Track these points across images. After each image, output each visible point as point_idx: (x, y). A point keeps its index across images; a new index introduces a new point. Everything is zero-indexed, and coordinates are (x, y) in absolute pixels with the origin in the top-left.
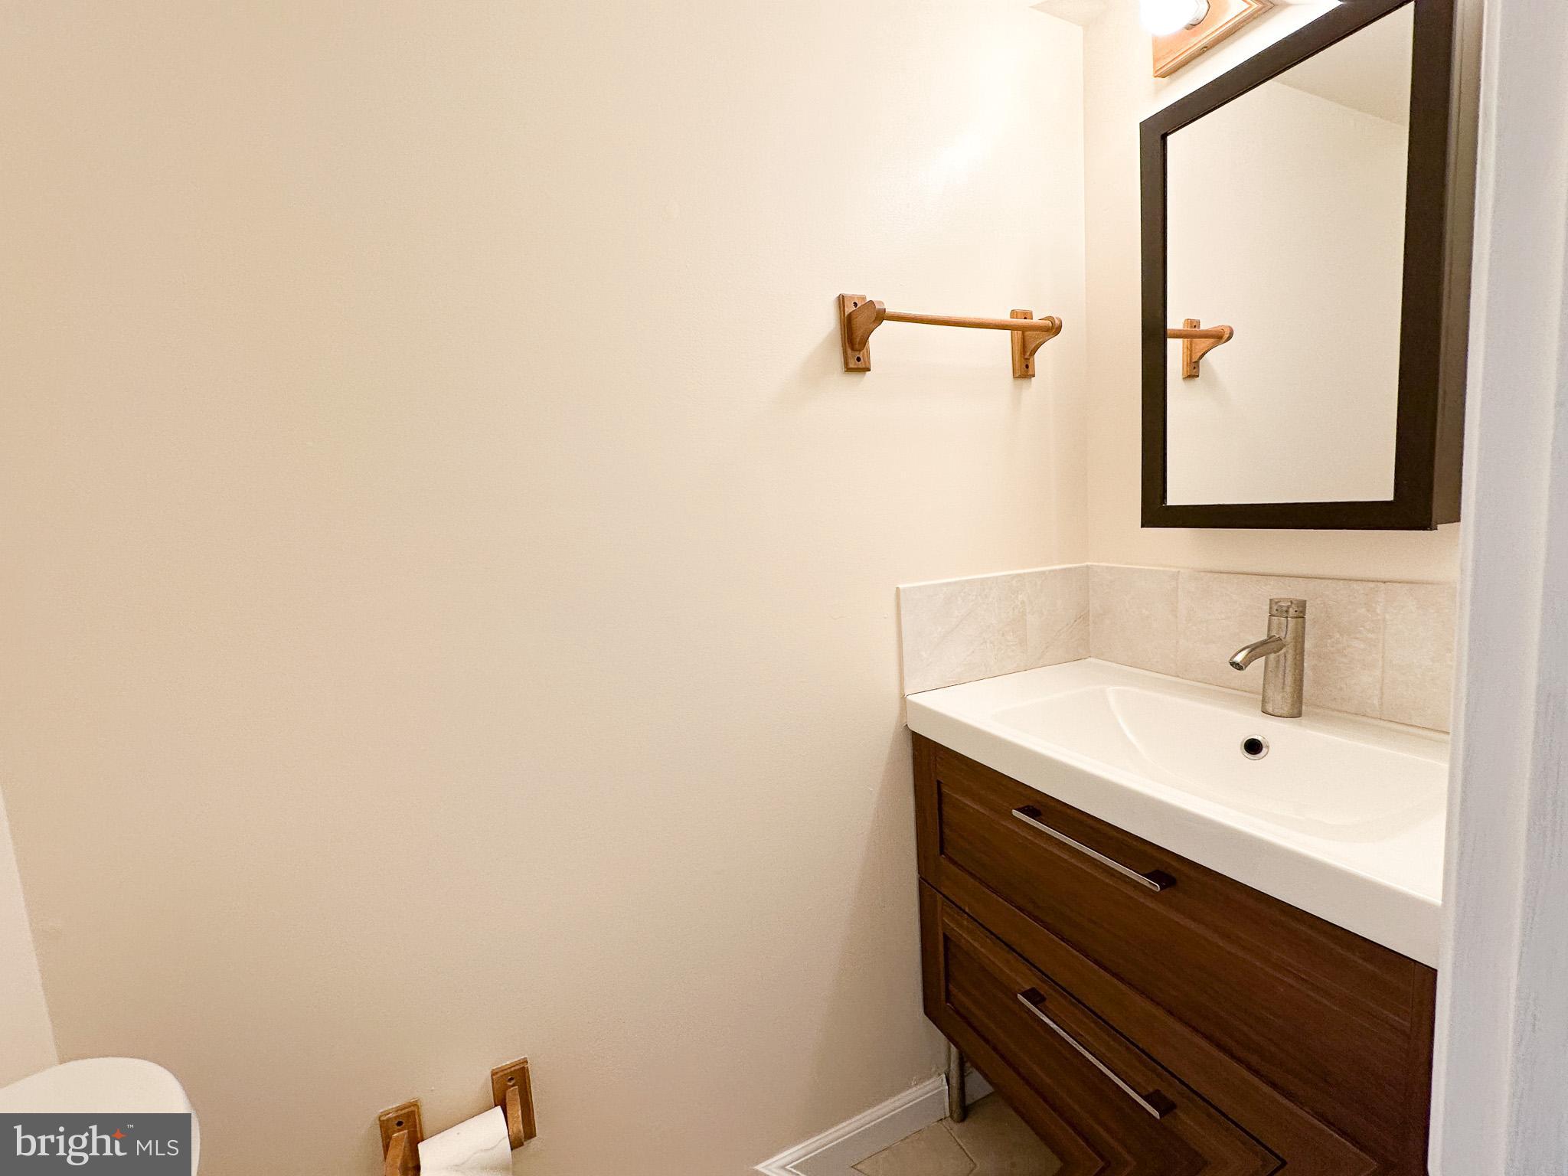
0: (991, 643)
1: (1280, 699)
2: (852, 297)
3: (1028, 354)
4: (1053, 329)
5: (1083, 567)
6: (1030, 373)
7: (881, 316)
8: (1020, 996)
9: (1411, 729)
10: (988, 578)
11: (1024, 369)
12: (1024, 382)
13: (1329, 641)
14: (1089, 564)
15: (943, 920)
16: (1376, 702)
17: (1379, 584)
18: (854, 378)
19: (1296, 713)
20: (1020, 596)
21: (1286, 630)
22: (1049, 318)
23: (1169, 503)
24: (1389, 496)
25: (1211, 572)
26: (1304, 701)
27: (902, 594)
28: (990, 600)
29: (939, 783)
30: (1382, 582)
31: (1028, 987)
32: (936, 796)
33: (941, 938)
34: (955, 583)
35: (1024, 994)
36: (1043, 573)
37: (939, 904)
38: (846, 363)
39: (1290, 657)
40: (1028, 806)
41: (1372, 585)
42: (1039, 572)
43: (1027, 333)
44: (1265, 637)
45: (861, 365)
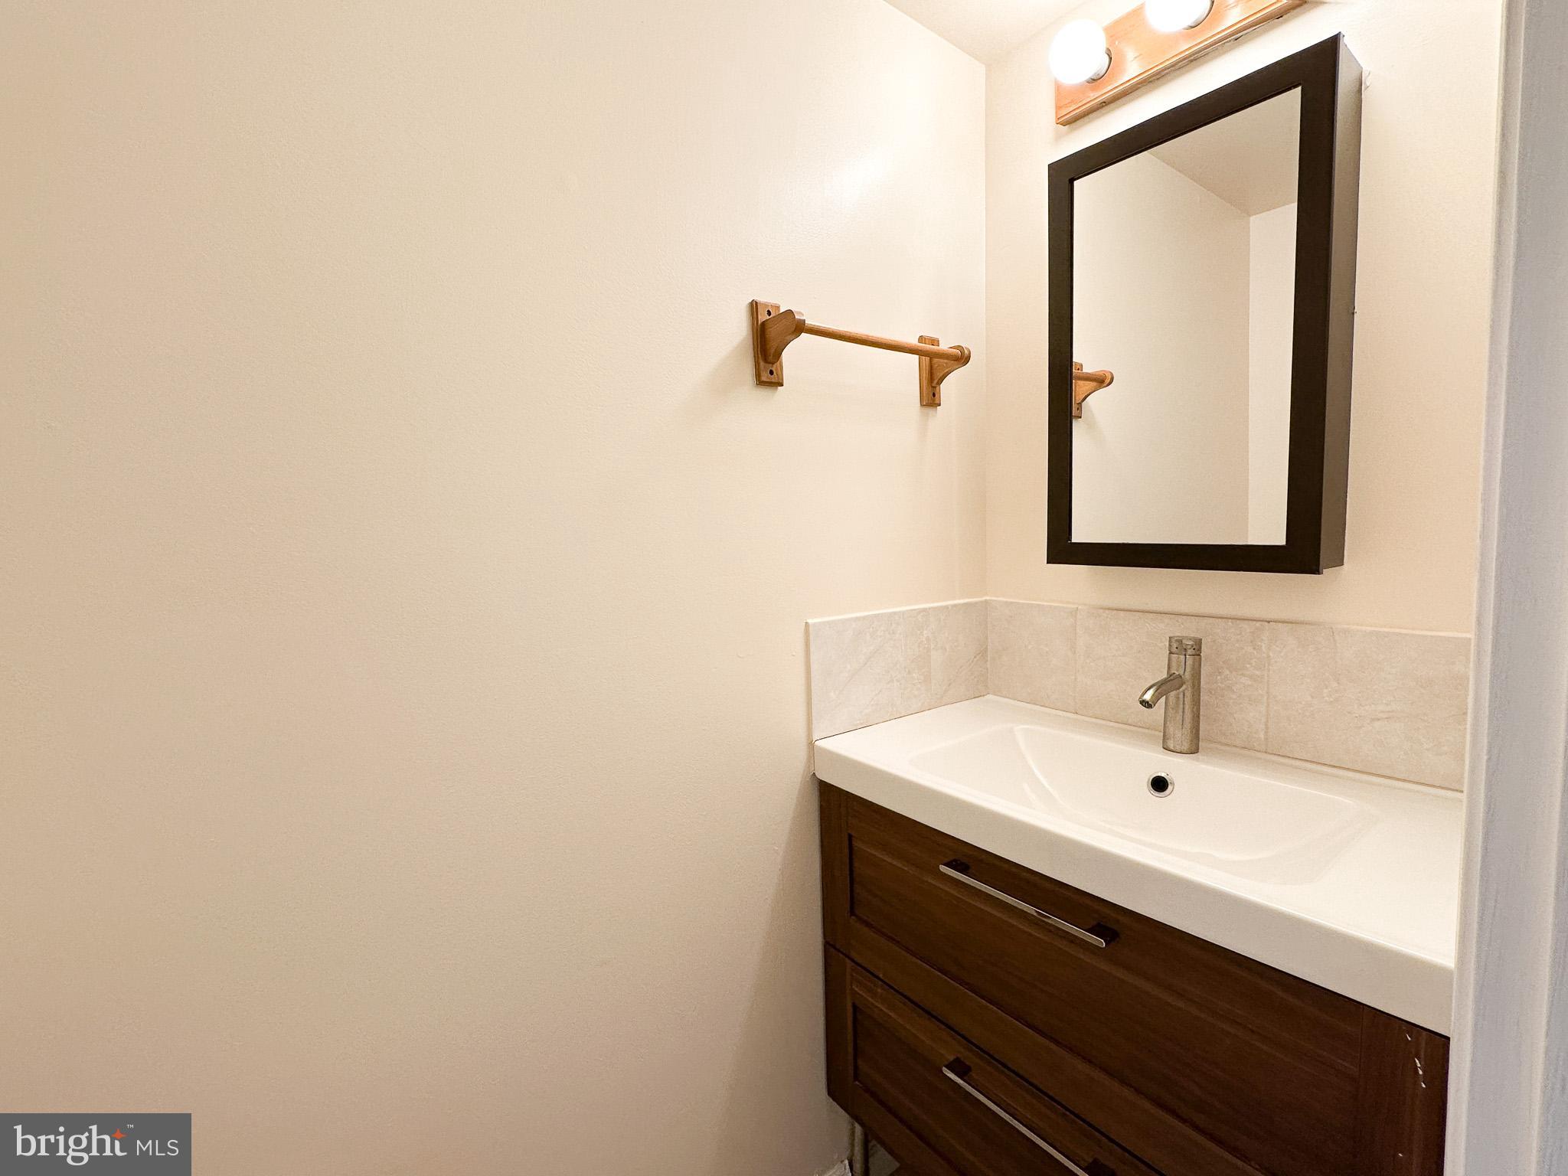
0: (898, 681)
1: (1180, 736)
2: (766, 305)
3: (936, 381)
4: (962, 358)
5: (982, 602)
6: (937, 402)
7: (800, 328)
8: (945, 1070)
9: (1294, 762)
10: (895, 613)
11: (930, 398)
12: (930, 411)
13: (1219, 677)
14: (988, 598)
15: (852, 989)
16: (1262, 736)
17: (1263, 623)
18: (764, 393)
19: (1194, 750)
20: (925, 632)
21: (1183, 666)
22: (958, 347)
23: (1074, 540)
24: (1281, 540)
25: (1109, 609)
26: (1200, 738)
27: (811, 629)
28: (897, 636)
29: (850, 837)
30: (1266, 621)
31: (951, 1058)
32: (846, 851)
33: (850, 1009)
34: (864, 618)
35: (950, 1067)
36: (947, 607)
37: (848, 970)
38: (758, 375)
39: (1188, 694)
40: (955, 860)
41: (1258, 624)
42: (941, 607)
43: (935, 360)
44: (1165, 676)
45: (774, 378)
